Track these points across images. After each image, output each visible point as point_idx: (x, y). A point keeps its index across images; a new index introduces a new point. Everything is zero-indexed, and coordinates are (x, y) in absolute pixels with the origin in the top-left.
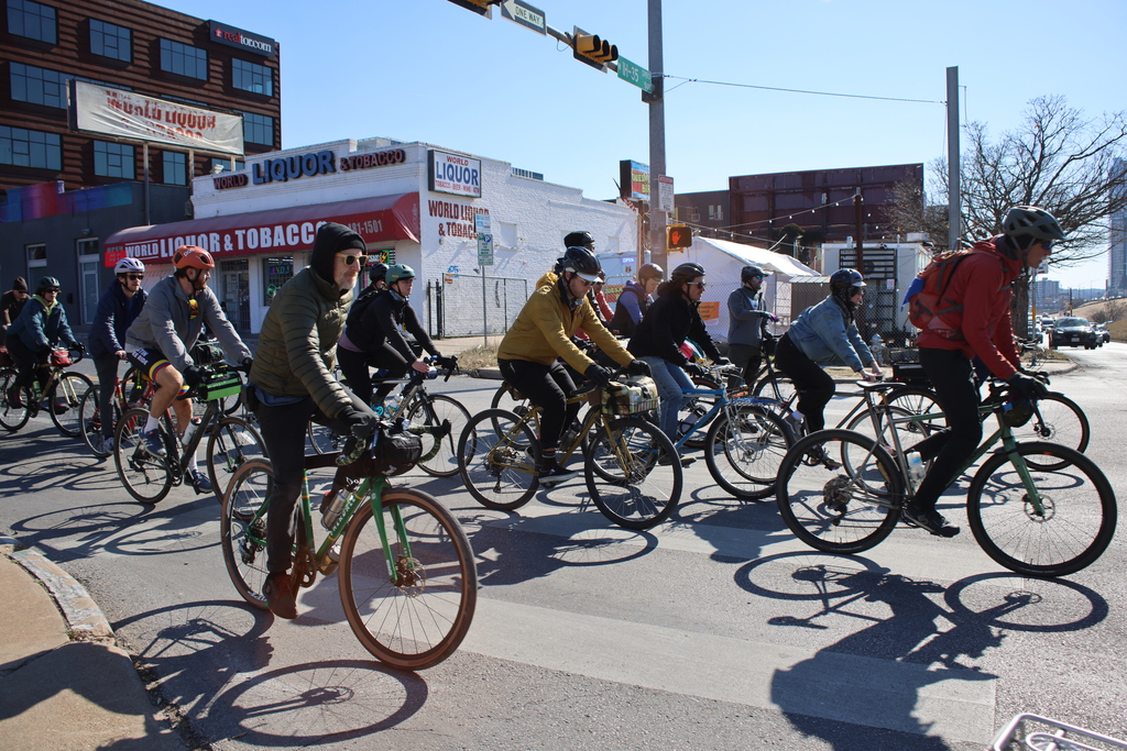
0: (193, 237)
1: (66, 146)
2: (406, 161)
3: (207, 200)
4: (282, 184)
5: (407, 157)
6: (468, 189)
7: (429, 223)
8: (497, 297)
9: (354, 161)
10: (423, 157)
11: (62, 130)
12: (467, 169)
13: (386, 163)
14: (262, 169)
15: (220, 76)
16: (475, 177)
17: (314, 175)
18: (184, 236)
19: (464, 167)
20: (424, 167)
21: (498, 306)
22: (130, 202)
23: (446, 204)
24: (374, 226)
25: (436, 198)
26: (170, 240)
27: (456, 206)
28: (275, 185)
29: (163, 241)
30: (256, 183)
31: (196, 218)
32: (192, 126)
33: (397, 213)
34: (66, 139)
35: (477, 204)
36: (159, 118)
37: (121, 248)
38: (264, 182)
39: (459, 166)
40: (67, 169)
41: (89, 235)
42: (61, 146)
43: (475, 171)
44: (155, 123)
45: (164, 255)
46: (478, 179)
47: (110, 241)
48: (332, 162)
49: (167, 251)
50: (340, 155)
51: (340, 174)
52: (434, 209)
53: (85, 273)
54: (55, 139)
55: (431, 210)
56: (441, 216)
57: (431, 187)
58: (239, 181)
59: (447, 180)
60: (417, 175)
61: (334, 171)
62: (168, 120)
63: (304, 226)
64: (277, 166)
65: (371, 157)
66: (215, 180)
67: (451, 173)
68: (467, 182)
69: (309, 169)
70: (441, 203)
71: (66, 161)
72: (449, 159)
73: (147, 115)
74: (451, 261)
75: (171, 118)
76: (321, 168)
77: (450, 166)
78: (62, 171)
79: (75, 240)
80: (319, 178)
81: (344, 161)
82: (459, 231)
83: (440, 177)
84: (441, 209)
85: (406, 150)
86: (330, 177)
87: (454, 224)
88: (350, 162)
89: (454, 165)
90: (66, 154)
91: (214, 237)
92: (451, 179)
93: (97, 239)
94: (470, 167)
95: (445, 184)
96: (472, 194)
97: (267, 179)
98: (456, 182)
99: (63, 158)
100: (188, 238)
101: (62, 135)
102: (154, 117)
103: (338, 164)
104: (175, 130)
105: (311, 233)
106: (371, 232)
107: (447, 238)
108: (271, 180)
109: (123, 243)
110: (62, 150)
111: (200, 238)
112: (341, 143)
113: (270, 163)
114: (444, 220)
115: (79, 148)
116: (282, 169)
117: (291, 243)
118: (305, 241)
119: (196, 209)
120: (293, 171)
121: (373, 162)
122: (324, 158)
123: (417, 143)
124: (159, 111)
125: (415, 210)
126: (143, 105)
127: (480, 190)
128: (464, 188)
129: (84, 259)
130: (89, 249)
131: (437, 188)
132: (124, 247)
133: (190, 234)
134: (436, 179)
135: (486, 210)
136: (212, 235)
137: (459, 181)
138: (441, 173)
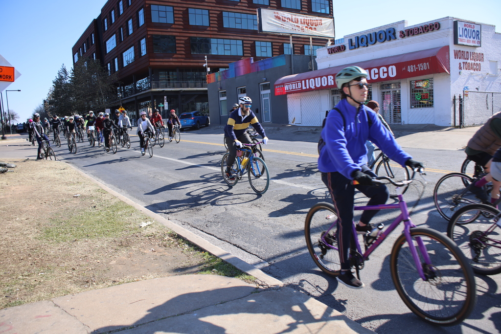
0: (319, 78)
1: (244, 45)
2: (441, 29)
3: (324, 59)
4: (365, 48)
5: (441, 26)
6: (474, 42)
7: (454, 63)
8: (487, 103)
9: (408, 32)
10: (451, 25)
11: (243, 38)
12: (474, 31)
13: (428, 31)
14: (354, 41)
15: (306, 7)
16: (478, 35)
17: (383, 42)
18: (314, 78)
19: (472, 29)
20: (452, 30)
21: (488, 108)
22: (285, 64)
23: (463, 51)
24: (424, 66)
25: (457, 48)
26: (307, 81)
27: (467, 52)
28: (361, 49)
29: (303, 82)
30: (350, 49)
31: (319, 68)
32: (312, 25)
33: (439, 58)
34: (244, 42)
35: (478, 50)
36: (298, 23)
37: (282, 86)
38: (355, 48)
39: (470, 29)
40: (245, 55)
41: (266, 81)
42: (243, 45)
43: (478, 31)
44: (296, 24)
45: (304, 88)
46: (479, 36)
47: (276, 83)
48: (394, 34)
49: (306, 86)
50: (398, 30)
51: (399, 40)
52: (457, 54)
53: (263, 99)
54: (240, 42)
55: (455, 55)
56: (460, 58)
57: (456, 42)
58: (341, 49)
59: (464, 38)
60: (448, 35)
61: (396, 38)
62: (301, 23)
63: (381, 69)
64: (362, 39)
65: (418, 29)
66: (328, 49)
67: (466, 34)
68: (474, 38)
69: (380, 39)
70: (460, 51)
71: (245, 52)
72: (465, 25)
73: (292, 21)
74: (465, 84)
75: (303, 22)
76: (388, 37)
77: (466, 29)
78: (243, 56)
79: (259, 84)
80: (387, 43)
81: (402, 32)
82: (469, 67)
83: (460, 36)
84: (460, 55)
85: (440, 23)
86: (393, 42)
87: (466, 62)
88: (405, 33)
89: (467, 29)
90: (245, 48)
91: (331, 78)
92: (466, 37)
93: (269, 82)
94: (476, 30)
95: (463, 40)
96: (476, 45)
97: (357, 46)
98: (468, 39)
99: (243, 50)
100: (316, 79)
101: (243, 40)
102: (295, 22)
103: (398, 34)
104: (304, 28)
105: (385, 72)
106: (422, 69)
107: (463, 71)
108: (358, 47)
109: (283, 84)
110: (243, 47)
111: (323, 79)
112: (399, 23)
113: (358, 37)
114: (462, 61)
115: (249, 45)
116: (365, 40)
117: (373, 78)
118: (382, 76)
119: (318, 65)
120: (371, 41)
121: (420, 31)
122: (389, 32)
123: (448, 17)
124: (297, 19)
125: (447, 56)
126: (290, 17)
127: (480, 43)
128: (473, 41)
129: (263, 92)
130: (266, 87)
131: (459, 42)
132: (284, 85)
133: (318, 77)
134: (459, 37)
135: (482, 54)
136: (329, 77)
137: (470, 37)
138: (461, 34)
